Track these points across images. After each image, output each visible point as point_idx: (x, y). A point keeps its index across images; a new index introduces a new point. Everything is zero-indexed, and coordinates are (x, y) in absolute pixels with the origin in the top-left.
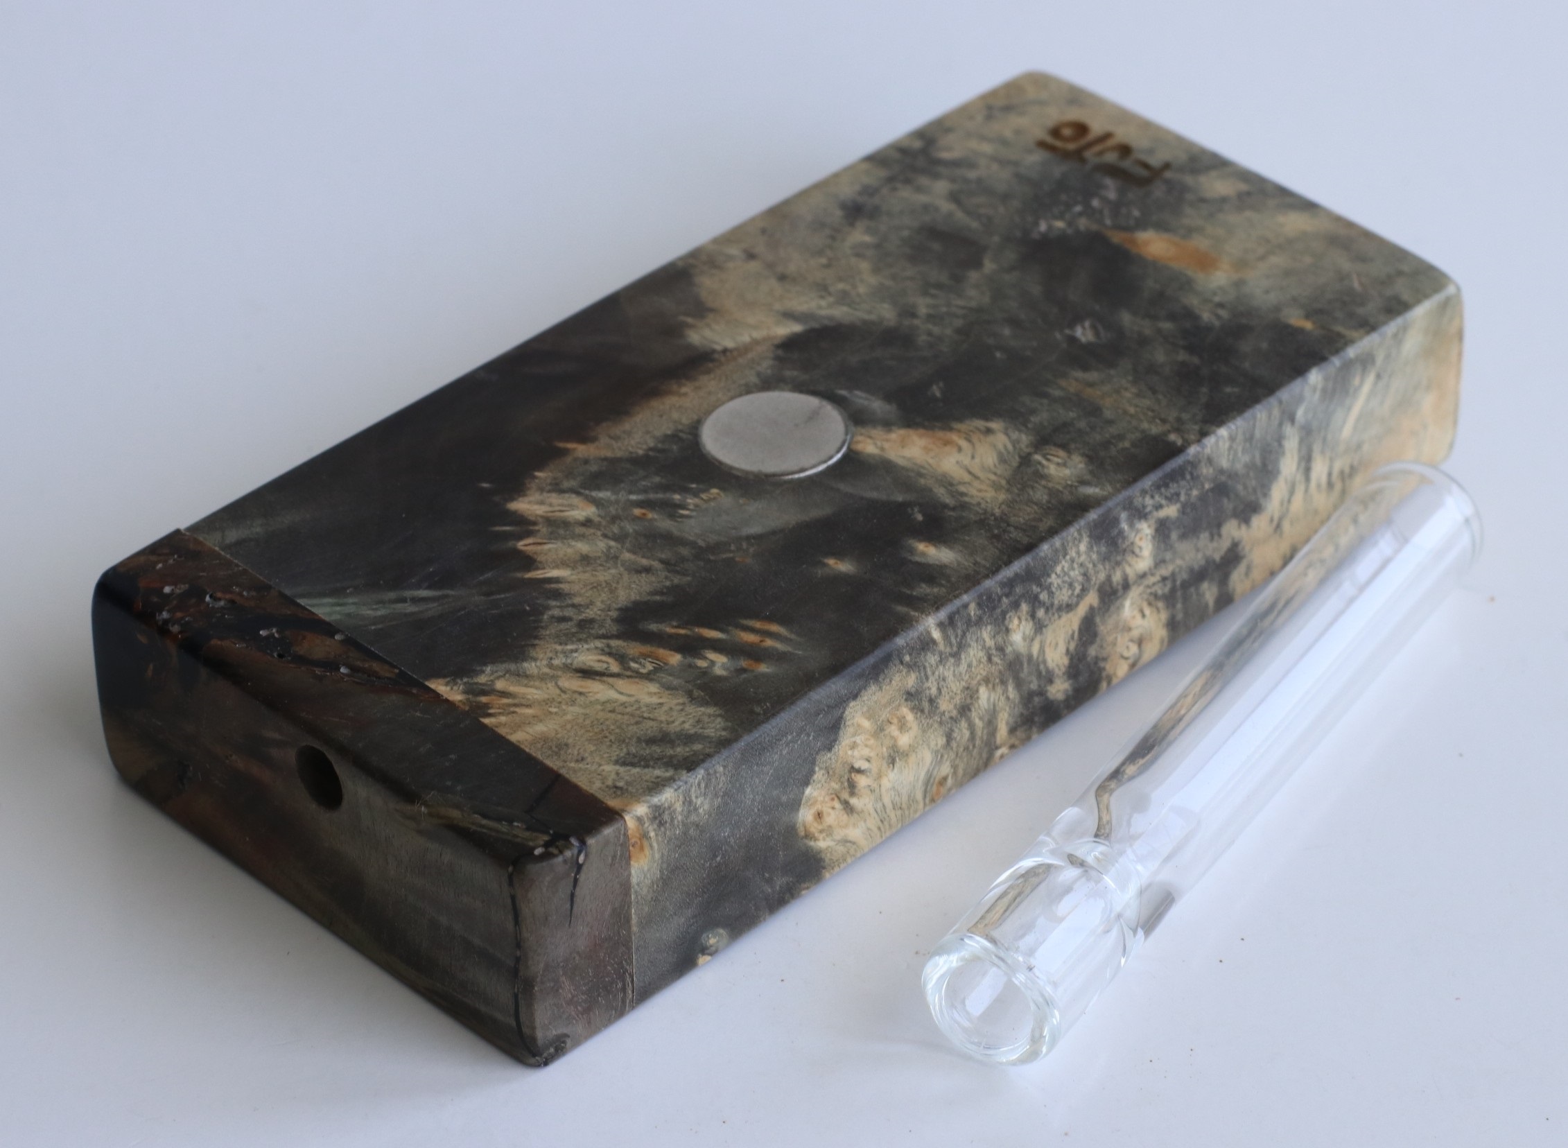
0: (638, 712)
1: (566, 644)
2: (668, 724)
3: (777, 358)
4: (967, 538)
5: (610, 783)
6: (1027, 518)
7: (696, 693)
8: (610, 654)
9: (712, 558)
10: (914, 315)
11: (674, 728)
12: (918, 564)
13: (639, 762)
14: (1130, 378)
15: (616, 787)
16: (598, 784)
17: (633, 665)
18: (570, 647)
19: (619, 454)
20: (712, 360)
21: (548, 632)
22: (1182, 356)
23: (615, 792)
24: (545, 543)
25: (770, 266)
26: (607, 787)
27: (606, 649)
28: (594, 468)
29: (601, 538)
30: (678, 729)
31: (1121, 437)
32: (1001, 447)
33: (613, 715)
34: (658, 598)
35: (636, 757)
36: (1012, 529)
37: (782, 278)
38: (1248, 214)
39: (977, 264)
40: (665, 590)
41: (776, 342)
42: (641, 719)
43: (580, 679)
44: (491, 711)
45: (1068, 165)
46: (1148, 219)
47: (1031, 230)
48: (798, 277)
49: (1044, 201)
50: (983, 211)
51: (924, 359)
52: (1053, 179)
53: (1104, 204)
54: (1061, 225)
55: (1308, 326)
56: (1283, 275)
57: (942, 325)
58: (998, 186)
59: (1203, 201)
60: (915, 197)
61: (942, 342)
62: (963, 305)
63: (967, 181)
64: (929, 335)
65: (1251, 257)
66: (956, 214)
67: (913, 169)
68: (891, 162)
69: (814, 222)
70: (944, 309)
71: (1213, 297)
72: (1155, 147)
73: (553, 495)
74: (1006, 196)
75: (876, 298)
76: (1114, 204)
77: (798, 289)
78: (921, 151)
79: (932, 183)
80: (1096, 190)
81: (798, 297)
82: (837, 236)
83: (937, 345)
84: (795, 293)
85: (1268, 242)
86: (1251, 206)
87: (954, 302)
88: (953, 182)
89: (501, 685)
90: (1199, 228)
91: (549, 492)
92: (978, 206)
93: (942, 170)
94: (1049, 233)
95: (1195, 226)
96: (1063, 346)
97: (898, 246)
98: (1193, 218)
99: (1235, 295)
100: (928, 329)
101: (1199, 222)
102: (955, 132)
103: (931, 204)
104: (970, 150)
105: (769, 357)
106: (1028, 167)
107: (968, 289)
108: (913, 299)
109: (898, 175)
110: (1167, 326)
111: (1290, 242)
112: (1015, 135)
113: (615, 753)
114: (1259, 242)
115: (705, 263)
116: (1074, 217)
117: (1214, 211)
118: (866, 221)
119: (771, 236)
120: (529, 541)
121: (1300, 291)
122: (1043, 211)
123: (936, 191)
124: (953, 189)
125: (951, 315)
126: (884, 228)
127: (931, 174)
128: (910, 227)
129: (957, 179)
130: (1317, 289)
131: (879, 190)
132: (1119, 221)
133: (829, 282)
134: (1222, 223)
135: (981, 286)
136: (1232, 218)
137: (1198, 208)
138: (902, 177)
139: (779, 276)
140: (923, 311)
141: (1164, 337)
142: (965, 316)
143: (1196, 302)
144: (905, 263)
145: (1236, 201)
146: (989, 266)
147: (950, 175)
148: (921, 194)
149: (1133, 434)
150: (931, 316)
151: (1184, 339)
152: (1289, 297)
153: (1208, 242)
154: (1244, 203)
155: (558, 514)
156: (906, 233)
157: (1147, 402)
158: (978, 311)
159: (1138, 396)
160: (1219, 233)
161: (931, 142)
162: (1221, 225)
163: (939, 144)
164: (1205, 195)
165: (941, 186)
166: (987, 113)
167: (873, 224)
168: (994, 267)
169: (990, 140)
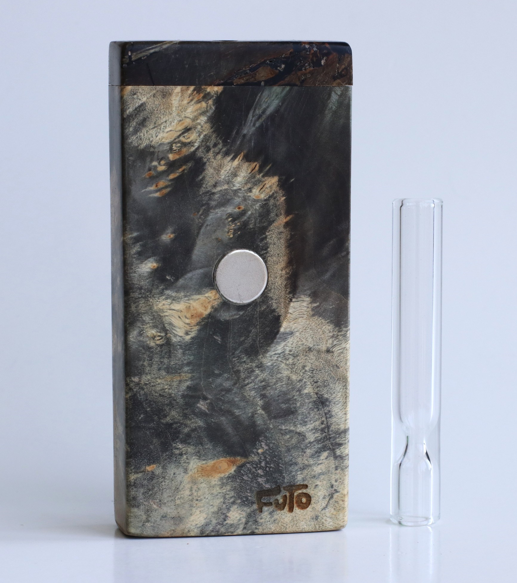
0: (159, 128)
1: (204, 136)
2: (147, 130)
3: (274, 311)
4: (147, 281)
5: (138, 94)
6: (141, 305)
7: (152, 150)
8: (189, 143)
9: (204, 207)
10: (257, 367)
11: (144, 130)
12: (149, 257)
13: (139, 109)
14: (173, 395)
15: (135, 94)
16: (140, 91)
17: (179, 145)
18: (202, 136)
19: (272, 227)
20: (290, 293)
21: (213, 136)
22: (168, 419)
23: (133, 92)
24: (252, 171)
25: (319, 351)
26: (137, 92)
27: (192, 144)
28: (272, 215)
29: (240, 187)
30: (143, 131)
31: (150, 365)
32: (178, 330)
33: (164, 120)
34: (201, 177)
35: (142, 110)
36: (140, 296)
37: (310, 349)
38: (215, 509)
39: (265, 407)
40: (202, 182)
41: (282, 318)
42: (156, 125)
43: (187, 126)
44: (195, 92)
45: (287, 483)
46: (240, 478)
47: (266, 441)
48: (306, 354)
49: (276, 458)
50: (288, 436)
51: (235, 349)
52: (284, 472)
53: (258, 474)
54: (260, 451)
55: (149, 468)
56: (178, 487)
57: (246, 370)
58: (296, 453)
59: (234, 503)
60: (313, 425)
61: (238, 362)
62: (250, 385)
63: (307, 447)
64: (245, 362)
65: (195, 487)
66: (294, 428)
67: (327, 438)
68: (338, 436)
69: (328, 385)
70: (252, 378)
71: (187, 457)
72: (273, 519)
73: (271, 193)
74: (288, 450)
75: (276, 365)
76: (255, 476)
77: (300, 348)
78: (334, 450)
79: (315, 436)
80: (267, 479)
81: (297, 345)
82: (315, 384)
83: (238, 359)
84: (300, 346)
85: (197, 500)
86: (218, 513)
87: (253, 384)
88: (310, 443)
89: (204, 104)
90: (222, 488)
91: (273, 194)
92: (291, 438)
93: (319, 446)
94: (260, 444)
95: (224, 487)
96: (204, 393)
97: (294, 396)
98: (228, 491)
99: (182, 464)
100: (248, 364)
101: (225, 491)
102: (334, 469)
103: (305, 425)
104: (321, 464)
105: (277, 309)
106: (297, 471)
107: (255, 394)
108: (265, 374)
109: (328, 431)
110: (186, 430)
111: (191, 506)
112: (316, 484)
113: (149, 107)
114: (199, 497)
115: (338, 336)
116: (261, 459)
117: (226, 500)
118: (315, 399)
119: (333, 366)
120: (257, 168)
121: (166, 483)
122: (271, 453)
123: (310, 433)
124: (307, 439)
125: (248, 377)
126: (307, 401)
127: (320, 440)
128: (300, 408)
129: (310, 445)
130: (163, 489)
131: (326, 418)
132: (246, 469)
133: (296, 360)
134: (218, 496)
135: (253, 399)
136: (218, 502)
137: (231, 497)
138: (326, 431)
139: (312, 350)
140: (257, 372)
141: (182, 424)
142: (244, 381)
143: (189, 450)
144: (284, 389)
145: (225, 512)
146: (260, 411)
147: (314, 445)
148: (313, 428)
149: (149, 370)
150: (253, 371)
151: (176, 429)
152: (167, 478)
153: (213, 483)
154: (221, 513)
155: (261, 186)
156: (298, 405)
157: (158, 388)
158: (243, 387)
159: (163, 389)
160: (215, 491)
161: (336, 457)
162: (217, 495)
163: (332, 458)
164: (236, 506)
165: (311, 437)
166: (335, 488)
167: (311, 400)
168: (258, 412)
169: (320, 474)
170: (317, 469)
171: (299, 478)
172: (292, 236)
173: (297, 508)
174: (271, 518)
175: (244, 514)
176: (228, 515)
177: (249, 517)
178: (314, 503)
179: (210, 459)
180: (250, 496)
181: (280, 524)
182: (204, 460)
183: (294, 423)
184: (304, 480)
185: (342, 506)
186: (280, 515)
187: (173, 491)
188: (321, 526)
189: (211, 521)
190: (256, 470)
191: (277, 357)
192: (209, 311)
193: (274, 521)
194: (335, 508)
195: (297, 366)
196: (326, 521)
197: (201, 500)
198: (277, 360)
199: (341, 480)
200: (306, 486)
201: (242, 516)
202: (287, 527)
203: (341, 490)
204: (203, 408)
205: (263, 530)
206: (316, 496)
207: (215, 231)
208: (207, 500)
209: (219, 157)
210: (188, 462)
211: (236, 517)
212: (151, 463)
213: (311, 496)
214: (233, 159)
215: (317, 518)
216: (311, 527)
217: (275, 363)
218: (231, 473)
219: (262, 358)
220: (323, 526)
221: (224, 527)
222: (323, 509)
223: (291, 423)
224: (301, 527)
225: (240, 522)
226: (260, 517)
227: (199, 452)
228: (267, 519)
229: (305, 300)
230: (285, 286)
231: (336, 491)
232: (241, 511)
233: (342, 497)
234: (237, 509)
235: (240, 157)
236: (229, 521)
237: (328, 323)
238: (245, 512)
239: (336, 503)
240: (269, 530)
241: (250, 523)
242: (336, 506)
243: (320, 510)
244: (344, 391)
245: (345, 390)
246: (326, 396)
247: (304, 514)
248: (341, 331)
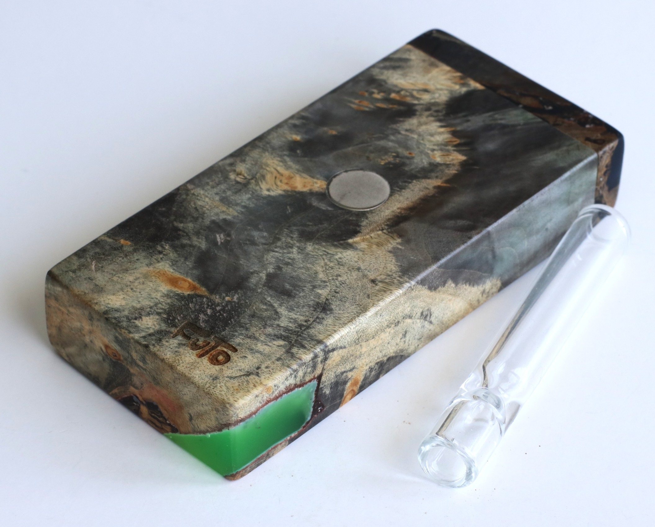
0: (405, 77)
1: (434, 102)
2: (393, 73)
3: (359, 226)
4: (280, 143)
6: (255, 151)
7: (383, 83)
8: (417, 98)
9: (381, 135)
10: (299, 248)
11: (391, 71)
12: (300, 132)
13: (402, 60)
14: (205, 215)
15: (410, 52)
16: (416, 52)
17: (408, 94)
19: (423, 180)
20: (387, 225)
21: (442, 106)
22: (181, 226)
23: (410, 50)
24: (449, 142)
25: (365, 276)
26: (413, 52)
27: (419, 100)
28: (433, 174)
29: (426, 144)
30: (389, 71)
31: (213, 187)
32: (264, 183)
33: (414, 76)
34: (401, 119)
35: (404, 62)
37: (359, 269)
39: (270, 276)
40: (399, 122)
41: (360, 234)
42: (403, 75)
43: (427, 89)
44: (459, 78)
45: (223, 335)
46: (187, 302)
47: (242, 296)
48: (352, 270)
49: (235, 312)
50: (265, 307)
51: (295, 225)
52: (230, 327)
53: (206, 311)
54: (227, 298)
55: (122, 241)
56: (129, 269)
57: (286, 243)
58: (256, 323)
59: (159, 314)
60: (296, 316)
61: (286, 234)
62: (276, 254)
63: (271, 326)
64: (292, 237)
65: (141, 280)
66: (277, 305)
67: (297, 334)
68: (309, 339)
69: (345, 302)
70: (285, 251)
71: (163, 257)
72: (177, 349)
73: (448, 163)
74: (253, 316)
75: (316, 258)
76: (202, 310)
77: (351, 263)
78: (293, 345)
79: (289, 325)
80: (209, 320)
81: (351, 258)
82: (334, 293)
83: (289, 232)
84: (353, 261)
85: (132, 289)
86: (136, 310)
87: (280, 255)
88: (278, 325)
89: (457, 87)
90: (164, 297)
91: (450, 164)
92: (266, 310)
93: (283, 333)
94: (234, 294)
95: (165, 298)
96: (232, 232)
97: (305, 287)
98: (165, 303)
99: (152, 258)
100: (292, 241)
101: (163, 300)
102: (276, 358)
103: (289, 311)
104: (269, 346)
105: (363, 226)
106: (242, 334)
107: (273, 262)
108: (299, 257)
109: (304, 330)
110: (185, 241)
111: (122, 289)
112: (247, 356)
113: (411, 63)
114: (136, 288)
115: (395, 278)
116: (221, 303)
117: (155, 307)
118: (321, 302)
119: (365, 294)
120: (455, 143)
121: (123, 260)
122: (236, 306)
123: (286, 320)
124: (279, 321)
125: (281, 248)
126: (312, 297)
127: (289, 330)
128: (300, 298)
129: (276, 327)
130: (115, 262)
131: (314, 321)
132: (200, 301)
133: (337, 267)
134: (152, 300)
135: (268, 263)
136: (146, 303)
137: (162, 309)
138: (303, 329)
139: (360, 270)
140: (295, 250)
141: (187, 235)
142: (276, 248)
143: (171, 255)
144: (303, 277)
145: (143, 313)
146: (263, 275)
147: (280, 330)
148: (294, 318)
149: (208, 189)
150: (292, 248)
151: (179, 235)
152: (128, 257)
153: (161, 289)
154: (139, 312)
155: (445, 154)
156: (301, 294)
157: (200, 203)
158: (268, 251)
159: (202, 207)
160: (155, 294)
161: (288, 352)
162: (153, 298)
163: (284, 350)
164: (157, 317)
165: (284, 322)
166: (259, 371)
167: (317, 300)
168: (261, 274)
169: (258, 352)
170: (260, 347)
171: (237, 340)
172: (433, 196)
173: (207, 359)
174: (176, 347)
175: (157, 327)
176: (144, 318)
177: (158, 332)
178: (227, 367)
179: (180, 272)
180: (179, 320)
181: (177, 358)
182: (174, 269)
183: (282, 303)
184: (239, 345)
185: (249, 389)
186: (186, 351)
187: (120, 269)
188: (212, 387)
189: (124, 311)
190: (207, 308)
191: (324, 254)
192: (305, 190)
193: (176, 352)
194: (241, 385)
195: (334, 271)
196: (221, 387)
197: (135, 291)
198: (321, 255)
199: (271, 370)
200: (235, 350)
201: (153, 327)
202: (181, 365)
203: (263, 377)
204: (219, 240)
205: (158, 351)
206: (235, 364)
207: (372, 152)
208: (140, 296)
209: (432, 119)
210: (159, 261)
211: (148, 324)
212: (130, 240)
213: (231, 360)
214: (442, 127)
215: (216, 378)
216: (202, 381)
217: (317, 256)
218: (183, 294)
219: (310, 245)
220: (213, 389)
221: (128, 323)
222: (228, 377)
223: (280, 301)
224: (193, 375)
225: (146, 330)
226: (167, 340)
227: (177, 261)
228: (171, 346)
229: (394, 238)
230: (389, 219)
231: (257, 374)
232: (157, 324)
233: (257, 382)
234: (156, 320)
235: (449, 129)
236: (137, 322)
237: (397, 265)
238: (160, 327)
239: (246, 382)
240: (163, 354)
241: (154, 337)
242: (243, 384)
243: (226, 375)
244: (353, 316)
245: (355, 316)
246: (333, 307)
247: (208, 367)
248: (401, 278)
